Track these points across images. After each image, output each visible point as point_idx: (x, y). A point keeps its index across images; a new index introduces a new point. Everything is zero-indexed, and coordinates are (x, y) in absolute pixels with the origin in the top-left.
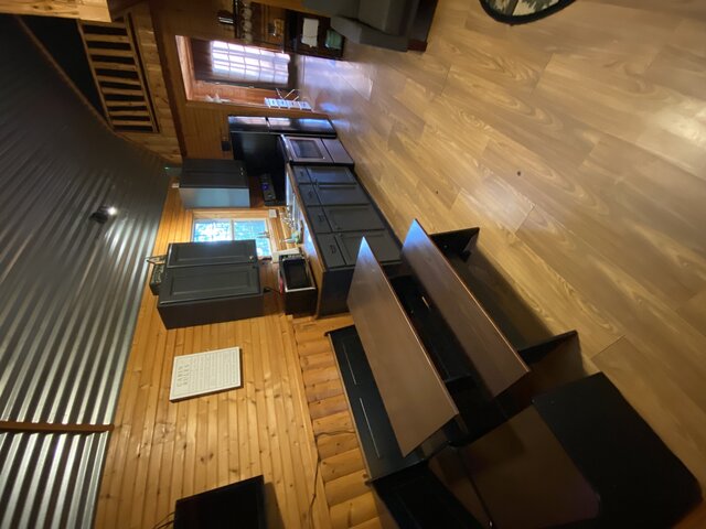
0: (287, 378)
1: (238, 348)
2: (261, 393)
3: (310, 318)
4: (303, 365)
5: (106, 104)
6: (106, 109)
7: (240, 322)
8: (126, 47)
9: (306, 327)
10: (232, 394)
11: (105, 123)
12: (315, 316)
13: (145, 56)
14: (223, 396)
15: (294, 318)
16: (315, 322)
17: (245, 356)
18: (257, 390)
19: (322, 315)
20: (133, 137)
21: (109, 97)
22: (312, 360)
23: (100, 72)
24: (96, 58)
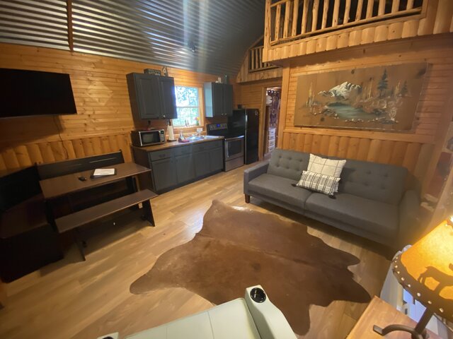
3: (131, 142)
4: (103, 138)
9: (126, 141)
11: (252, 46)
22: (105, 142)
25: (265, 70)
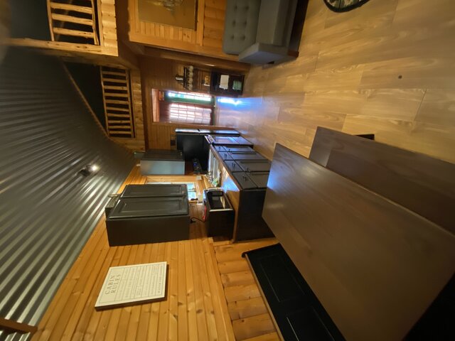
0: (209, 294)
1: (165, 263)
2: (184, 307)
3: (228, 242)
4: (224, 282)
5: (108, 122)
6: (107, 124)
7: (170, 243)
8: (125, 92)
9: (225, 249)
10: (155, 306)
11: (105, 133)
12: (233, 240)
13: (134, 96)
14: (146, 307)
15: (214, 241)
16: (233, 246)
17: (171, 271)
18: (179, 304)
19: (238, 240)
20: (119, 140)
21: (110, 118)
22: (232, 278)
23: (108, 105)
24: (108, 98)
25: (131, 103)
